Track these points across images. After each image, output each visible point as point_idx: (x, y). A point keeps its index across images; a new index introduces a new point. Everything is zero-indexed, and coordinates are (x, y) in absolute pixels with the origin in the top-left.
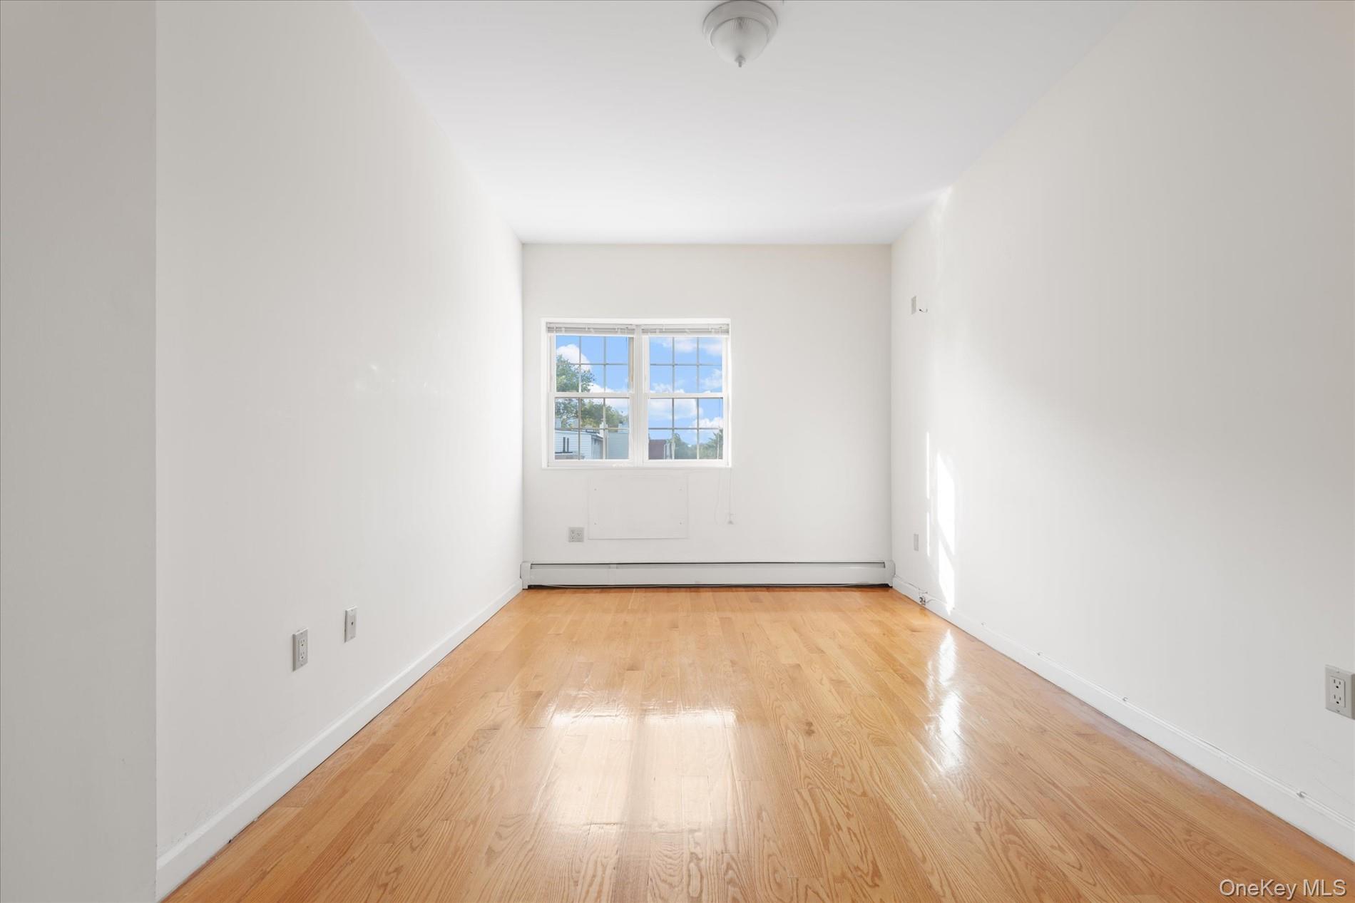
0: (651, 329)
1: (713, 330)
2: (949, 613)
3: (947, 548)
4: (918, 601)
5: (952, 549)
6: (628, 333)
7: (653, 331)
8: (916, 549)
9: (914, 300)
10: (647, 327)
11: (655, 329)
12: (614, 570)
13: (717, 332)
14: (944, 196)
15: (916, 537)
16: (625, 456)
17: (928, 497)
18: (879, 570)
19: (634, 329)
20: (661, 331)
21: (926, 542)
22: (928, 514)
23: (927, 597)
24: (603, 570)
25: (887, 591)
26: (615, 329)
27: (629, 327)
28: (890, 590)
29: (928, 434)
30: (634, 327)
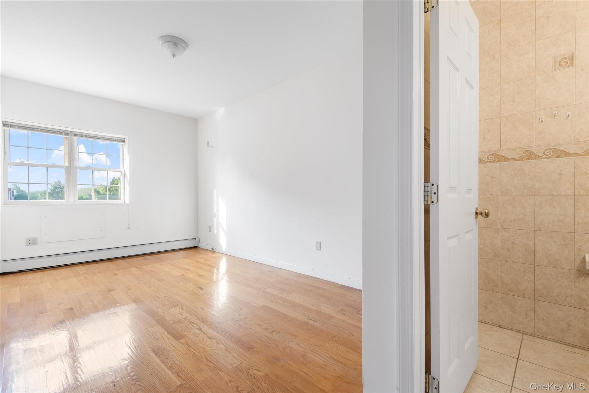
0: (79, 135)
1: (116, 140)
2: (224, 251)
3: (223, 229)
4: (211, 249)
5: (225, 229)
6: (64, 135)
7: (81, 136)
8: (210, 231)
9: (208, 143)
10: (77, 133)
11: (82, 135)
12: (59, 258)
13: (119, 141)
14: (221, 110)
15: (210, 227)
16: (62, 198)
17: (215, 212)
18: (193, 241)
19: (68, 133)
20: (86, 136)
21: (214, 228)
22: (215, 218)
23: (215, 248)
24: (54, 258)
25: (198, 249)
26: (56, 131)
27: (65, 132)
28: (198, 248)
29: (215, 191)
30: (68, 132)
